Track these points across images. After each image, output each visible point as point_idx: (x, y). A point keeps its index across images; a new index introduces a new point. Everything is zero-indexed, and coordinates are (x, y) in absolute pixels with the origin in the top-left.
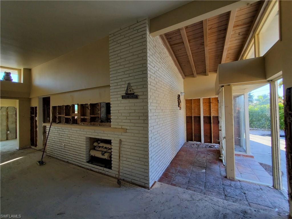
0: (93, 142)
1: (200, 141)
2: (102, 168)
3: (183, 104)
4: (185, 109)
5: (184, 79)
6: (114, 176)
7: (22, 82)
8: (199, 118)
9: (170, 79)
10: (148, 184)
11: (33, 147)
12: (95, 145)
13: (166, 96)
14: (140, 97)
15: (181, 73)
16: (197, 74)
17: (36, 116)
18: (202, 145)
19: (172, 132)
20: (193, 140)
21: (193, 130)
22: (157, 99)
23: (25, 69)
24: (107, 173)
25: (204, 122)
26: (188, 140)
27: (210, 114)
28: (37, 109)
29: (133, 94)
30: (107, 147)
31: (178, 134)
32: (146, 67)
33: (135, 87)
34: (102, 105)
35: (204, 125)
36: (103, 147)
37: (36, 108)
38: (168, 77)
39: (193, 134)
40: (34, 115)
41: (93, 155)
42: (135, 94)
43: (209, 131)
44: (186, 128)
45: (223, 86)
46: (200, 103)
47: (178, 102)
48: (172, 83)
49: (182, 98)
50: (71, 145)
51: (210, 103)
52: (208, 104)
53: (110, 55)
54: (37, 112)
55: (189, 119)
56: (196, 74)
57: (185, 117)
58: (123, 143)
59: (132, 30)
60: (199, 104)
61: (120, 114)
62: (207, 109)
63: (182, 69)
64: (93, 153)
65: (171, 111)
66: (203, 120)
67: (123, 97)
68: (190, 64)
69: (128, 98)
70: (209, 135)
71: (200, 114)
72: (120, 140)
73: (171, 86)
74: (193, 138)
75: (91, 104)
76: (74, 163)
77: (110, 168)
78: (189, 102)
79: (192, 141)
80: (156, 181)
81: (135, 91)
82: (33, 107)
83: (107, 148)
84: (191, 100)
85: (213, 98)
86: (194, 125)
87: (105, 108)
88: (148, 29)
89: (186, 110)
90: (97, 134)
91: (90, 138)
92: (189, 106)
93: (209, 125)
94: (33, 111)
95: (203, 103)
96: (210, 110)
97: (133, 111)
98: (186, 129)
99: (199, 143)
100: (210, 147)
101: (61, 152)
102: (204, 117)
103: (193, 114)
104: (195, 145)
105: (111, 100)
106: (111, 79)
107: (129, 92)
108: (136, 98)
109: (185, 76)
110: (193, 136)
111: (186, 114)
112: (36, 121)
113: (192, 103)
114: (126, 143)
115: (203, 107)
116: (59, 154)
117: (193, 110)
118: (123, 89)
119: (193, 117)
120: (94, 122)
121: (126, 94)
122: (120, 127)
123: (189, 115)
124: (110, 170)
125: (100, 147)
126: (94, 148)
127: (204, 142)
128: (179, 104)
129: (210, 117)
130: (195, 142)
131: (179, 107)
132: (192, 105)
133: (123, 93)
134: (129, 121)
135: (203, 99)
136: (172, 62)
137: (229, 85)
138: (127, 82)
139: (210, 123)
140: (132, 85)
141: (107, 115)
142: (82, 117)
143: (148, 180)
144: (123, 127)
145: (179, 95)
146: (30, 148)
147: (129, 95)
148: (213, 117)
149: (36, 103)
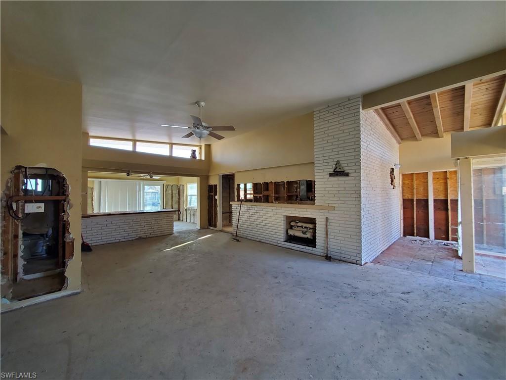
0: (291, 221)
1: (428, 237)
2: (304, 247)
3: (398, 180)
4: (401, 189)
5: (400, 143)
6: (319, 254)
7: (203, 158)
8: (426, 201)
9: (380, 150)
10: (361, 261)
11: (211, 228)
12: (293, 225)
13: (377, 171)
14: (351, 175)
15: (395, 137)
16: (422, 136)
17: (216, 194)
18: (430, 242)
19: (383, 217)
20: (415, 234)
21: (415, 219)
22: (368, 176)
23: (206, 145)
24: (310, 251)
25: (434, 208)
26: (406, 234)
27: (446, 195)
28: (218, 187)
29: (344, 171)
30: (307, 226)
31: (390, 222)
32: (359, 145)
33: (346, 165)
34: (301, 182)
35: (434, 212)
36: (302, 227)
37: (216, 186)
38: (378, 149)
39: (415, 226)
40: (213, 194)
41: (292, 235)
42: (346, 172)
43: (443, 222)
44: (402, 215)
45: (459, 159)
46: (428, 179)
47: (391, 178)
48: (383, 154)
49: (397, 173)
50: (264, 224)
51: (446, 178)
52: (442, 181)
53: (315, 132)
54: (218, 190)
55: (407, 204)
56: (420, 136)
57: (402, 200)
58: (329, 221)
59: (342, 108)
60: (425, 181)
61: (327, 192)
62: (442, 188)
63: (397, 132)
64: (291, 232)
65: (382, 189)
66: (433, 205)
67: (331, 175)
68: (410, 125)
69: (337, 175)
70: (443, 228)
71: (428, 196)
72: (327, 218)
73: (382, 159)
74: (415, 231)
75: (288, 182)
76: (268, 242)
77: (314, 246)
78: (408, 178)
79: (413, 236)
80: (368, 261)
81: (345, 169)
82: (212, 185)
83: (307, 228)
84: (412, 174)
85: (451, 171)
86: (417, 212)
87: (306, 185)
88: (361, 107)
89: (403, 190)
90: (298, 212)
91: (287, 216)
92: (408, 183)
93: (443, 212)
94: (212, 189)
95: (434, 179)
96: (446, 189)
97: (343, 189)
98: (402, 218)
99: (426, 239)
100: (445, 245)
101: (251, 232)
102: (435, 201)
103: (415, 196)
104: (418, 241)
105: (316, 177)
106: (315, 157)
107: (338, 170)
108: (346, 176)
109: (402, 139)
110: (415, 229)
111: (403, 196)
112: (216, 200)
113: (412, 179)
114: (333, 221)
115: (434, 185)
116: (248, 233)
117: (415, 190)
118: (331, 167)
119: (415, 200)
120: (291, 200)
121: (335, 172)
122: (327, 205)
123: (408, 196)
124: (314, 249)
125: (298, 226)
126: (291, 227)
127: (434, 238)
128: (392, 181)
129: (446, 201)
130: (418, 238)
131: (392, 184)
132: (413, 181)
133: (331, 171)
134: (338, 199)
135: (434, 172)
136: (384, 126)
137: (467, 158)
138: (336, 160)
139: (447, 210)
140: (341, 162)
141: (307, 194)
142: (277, 196)
143: (360, 257)
144: (330, 205)
145: (392, 169)
146: (208, 228)
147: (338, 172)
148: (451, 200)
149: (215, 181)
